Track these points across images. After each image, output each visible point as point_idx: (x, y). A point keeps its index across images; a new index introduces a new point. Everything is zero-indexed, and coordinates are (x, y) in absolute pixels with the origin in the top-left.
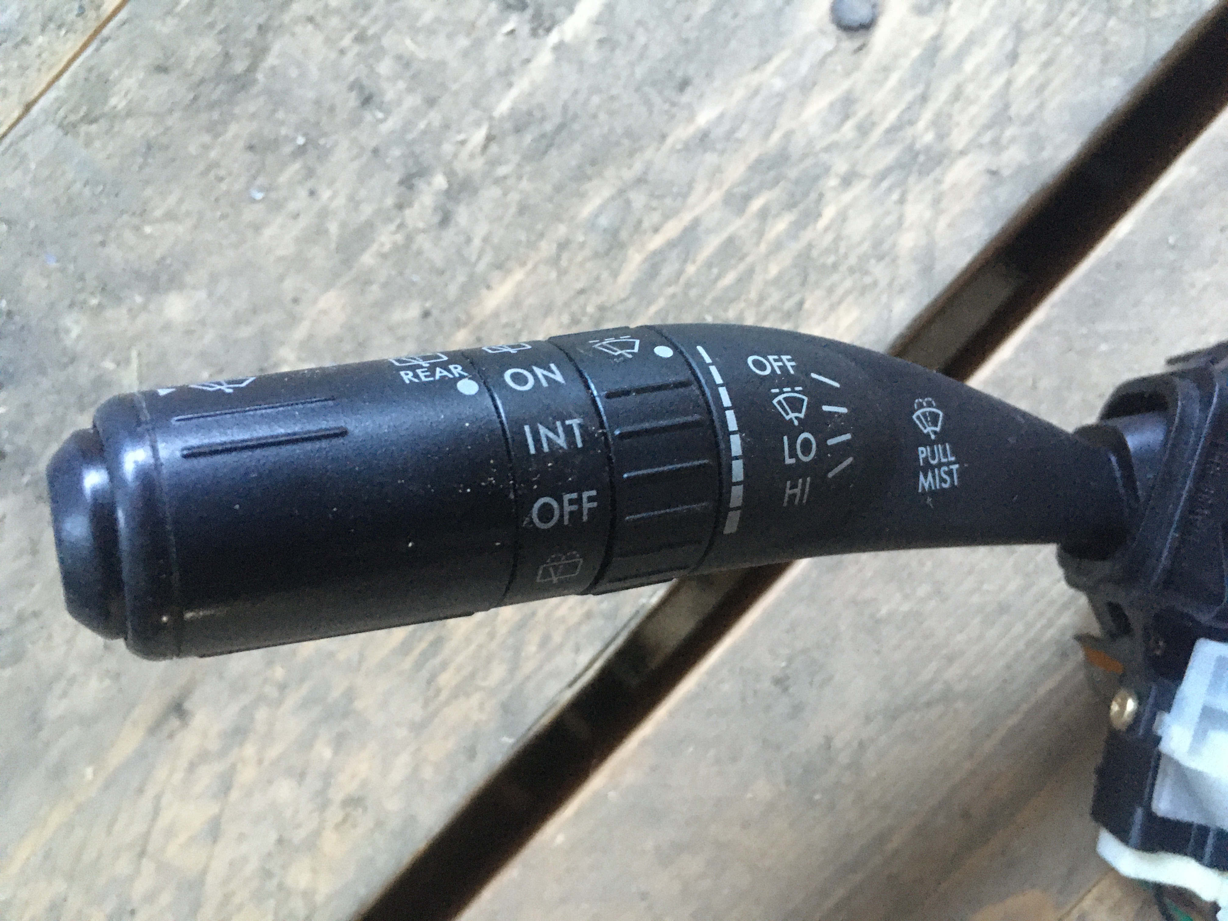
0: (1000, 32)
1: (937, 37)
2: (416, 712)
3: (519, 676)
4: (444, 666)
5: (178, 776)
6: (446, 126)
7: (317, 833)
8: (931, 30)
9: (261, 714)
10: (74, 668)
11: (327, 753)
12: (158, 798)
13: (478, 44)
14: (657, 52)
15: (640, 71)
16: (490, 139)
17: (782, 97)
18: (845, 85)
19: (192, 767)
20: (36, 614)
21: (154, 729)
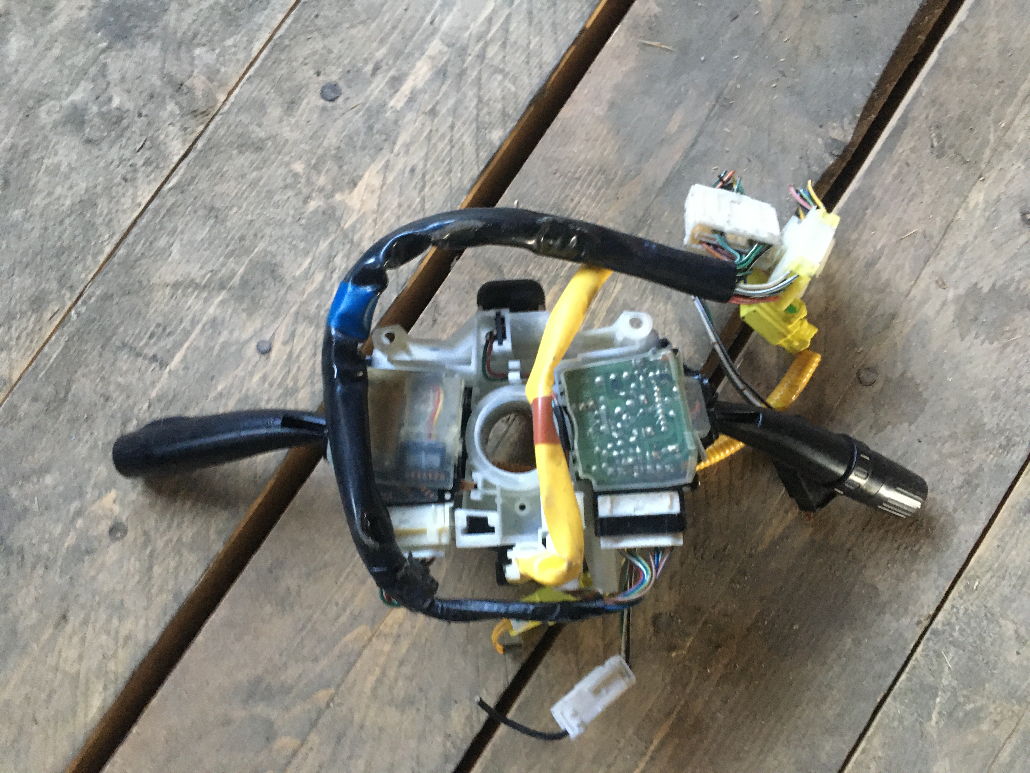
0: (311, 346)
1: (291, 351)
2: (145, 604)
3: (179, 584)
4: (153, 586)
5: (66, 641)
6: (135, 404)
7: (116, 652)
8: (288, 350)
9: (93, 615)
10: (26, 611)
11: (116, 623)
12: (60, 650)
13: (143, 375)
14: (202, 369)
15: (197, 376)
16: (149, 407)
17: (244, 378)
18: (264, 371)
19: (71, 637)
20: (11, 595)
21: (56, 627)
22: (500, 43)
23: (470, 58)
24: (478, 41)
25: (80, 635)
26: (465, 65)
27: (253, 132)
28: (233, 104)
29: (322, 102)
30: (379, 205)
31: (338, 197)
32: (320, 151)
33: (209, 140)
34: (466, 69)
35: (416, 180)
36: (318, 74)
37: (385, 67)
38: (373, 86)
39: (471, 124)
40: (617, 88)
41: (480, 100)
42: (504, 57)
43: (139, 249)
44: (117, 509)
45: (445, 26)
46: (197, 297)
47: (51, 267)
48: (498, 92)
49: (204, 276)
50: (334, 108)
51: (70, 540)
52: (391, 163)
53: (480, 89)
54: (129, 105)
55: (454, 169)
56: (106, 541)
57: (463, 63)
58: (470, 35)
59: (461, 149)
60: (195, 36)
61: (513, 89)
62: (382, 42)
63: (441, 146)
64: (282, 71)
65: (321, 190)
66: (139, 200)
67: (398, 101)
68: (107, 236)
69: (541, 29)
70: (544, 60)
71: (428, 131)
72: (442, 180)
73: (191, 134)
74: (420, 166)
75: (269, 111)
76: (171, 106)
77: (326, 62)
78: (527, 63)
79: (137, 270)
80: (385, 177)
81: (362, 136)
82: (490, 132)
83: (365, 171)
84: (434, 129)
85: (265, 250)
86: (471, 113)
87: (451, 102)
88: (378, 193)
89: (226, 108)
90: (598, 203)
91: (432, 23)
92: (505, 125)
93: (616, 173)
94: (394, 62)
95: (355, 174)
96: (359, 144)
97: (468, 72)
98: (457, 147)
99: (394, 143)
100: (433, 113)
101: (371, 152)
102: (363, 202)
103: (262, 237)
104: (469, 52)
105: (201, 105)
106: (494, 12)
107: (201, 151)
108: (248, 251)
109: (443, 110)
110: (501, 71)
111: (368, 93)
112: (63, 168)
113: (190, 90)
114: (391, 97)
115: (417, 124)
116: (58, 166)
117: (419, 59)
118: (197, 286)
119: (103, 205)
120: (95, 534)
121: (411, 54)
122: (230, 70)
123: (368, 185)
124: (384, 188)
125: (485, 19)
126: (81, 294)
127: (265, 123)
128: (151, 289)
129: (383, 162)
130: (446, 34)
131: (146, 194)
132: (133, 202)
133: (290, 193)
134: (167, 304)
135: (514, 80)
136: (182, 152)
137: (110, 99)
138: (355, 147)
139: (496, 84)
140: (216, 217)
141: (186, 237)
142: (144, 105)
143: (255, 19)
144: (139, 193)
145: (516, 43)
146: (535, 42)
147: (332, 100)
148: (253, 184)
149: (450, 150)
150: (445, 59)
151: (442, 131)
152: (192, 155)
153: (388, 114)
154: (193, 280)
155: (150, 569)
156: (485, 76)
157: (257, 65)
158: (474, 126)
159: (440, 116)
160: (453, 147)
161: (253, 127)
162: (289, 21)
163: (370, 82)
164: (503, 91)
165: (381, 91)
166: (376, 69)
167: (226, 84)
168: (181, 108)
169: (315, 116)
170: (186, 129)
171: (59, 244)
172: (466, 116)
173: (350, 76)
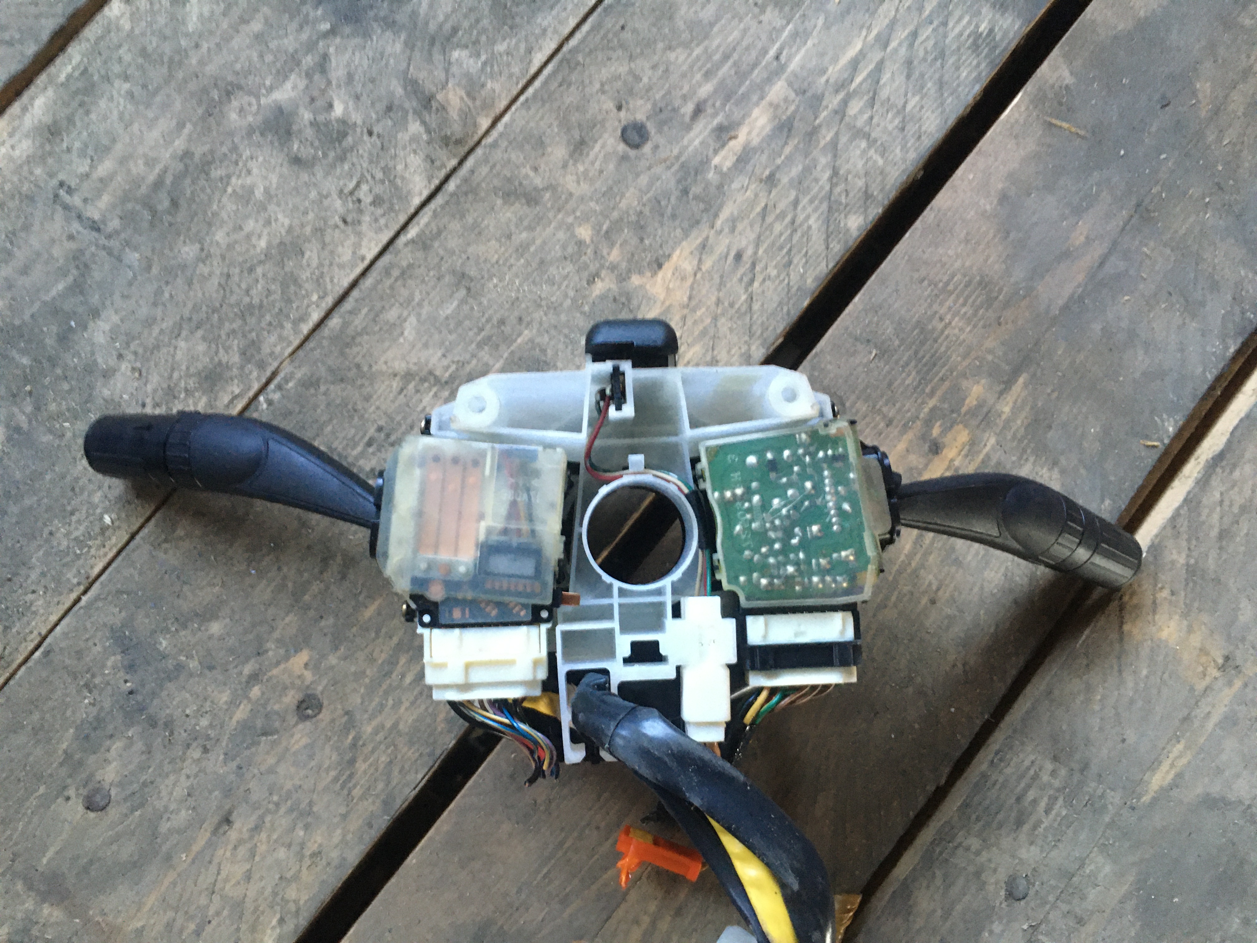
2: (343, 810)
3: (390, 787)
4: (355, 786)
5: (228, 854)
7: (300, 871)
9: (268, 819)
10: (173, 806)
11: (301, 833)
12: (219, 864)
19: (235, 848)
20: (152, 783)
21: (215, 832)
22: (866, 98)
23: (825, 113)
24: (837, 91)
25: (248, 845)
26: (818, 121)
27: (527, 176)
28: (501, 135)
29: (622, 147)
30: (690, 298)
31: (635, 280)
32: (615, 215)
33: (465, 180)
34: (820, 126)
35: (741, 271)
36: (619, 108)
37: (710, 111)
38: (692, 134)
39: (821, 203)
40: (1011, 176)
41: (835, 173)
42: (871, 118)
43: (358, 322)
44: (309, 676)
45: (794, 66)
46: (435, 395)
47: (234, 331)
48: (860, 164)
49: (448, 367)
50: (638, 158)
51: (241, 713)
52: (711, 241)
53: (835, 156)
54: (357, 117)
55: (795, 261)
56: (292, 719)
57: (816, 118)
58: (827, 81)
59: (807, 234)
60: (455, 30)
61: (880, 162)
62: (708, 75)
63: (778, 227)
64: (571, 97)
65: (613, 268)
66: (363, 251)
67: (725, 158)
68: (315, 297)
69: (922, 88)
70: (923, 129)
71: (763, 204)
72: (778, 276)
73: (439, 169)
74: (750, 252)
75: (549, 149)
76: (415, 127)
77: (631, 92)
78: (903, 129)
79: (355, 350)
80: (700, 260)
81: (673, 200)
82: (846, 217)
83: (673, 249)
84: (771, 204)
85: (531, 340)
86: (822, 188)
87: (796, 170)
88: (690, 280)
89: (489, 140)
90: (975, 326)
91: (777, 58)
92: (866, 210)
93: (1001, 290)
94: (724, 105)
95: (661, 252)
96: (669, 210)
97: (824, 131)
98: (799, 234)
99: (716, 216)
100: (771, 181)
101: (686, 225)
102: (668, 289)
103: (528, 324)
104: (824, 103)
105: (456, 129)
106: (862, 54)
107: (452, 195)
108: (508, 340)
109: (784, 179)
110: (867, 136)
111: (685, 142)
112: (259, 193)
113: (443, 108)
114: (716, 152)
115: (748, 193)
116: (251, 191)
117: (757, 104)
118: (437, 380)
119: (312, 254)
120: (276, 707)
121: (745, 97)
122: (497, 87)
123: (676, 269)
124: (699, 276)
125: (850, 62)
126: (274, 374)
127: (543, 166)
128: (372, 378)
129: (699, 240)
130: (796, 75)
131: (373, 244)
132: (354, 253)
133: (569, 268)
134: (393, 401)
135: (884, 151)
136: (426, 193)
137: (330, 106)
138: (662, 215)
139: (858, 152)
140: (469, 289)
141: (426, 310)
142: (378, 121)
143: (539, 21)
144: (364, 243)
145: (889, 99)
146: (913, 101)
147: (637, 146)
148: (522, 249)
149: (791, 235)
150: (792, 108)
151: (781, 206)
152: (439, 200)
153: (710, 175)
154: (431, 373)
155: (352, 762)
156: (843, 139)
157: (537, 83)
158: (825, 206)
159: (779, 187)
160: (796, 230)
161: (527, 170)
162: (586, 28)
163: (688, 128)
164: (866, 163)
165: (702, 143)
166: (698, 111)
167: (492, 105)
168: (428, 131)
169: (611, 166)
170: (433, 162)
171: (247, 300)
172: (816, 189)
173: (663, 116)
